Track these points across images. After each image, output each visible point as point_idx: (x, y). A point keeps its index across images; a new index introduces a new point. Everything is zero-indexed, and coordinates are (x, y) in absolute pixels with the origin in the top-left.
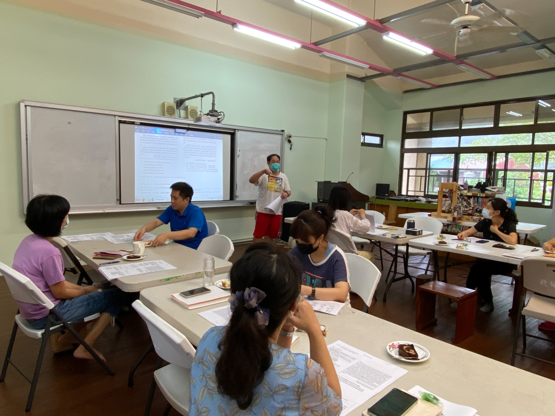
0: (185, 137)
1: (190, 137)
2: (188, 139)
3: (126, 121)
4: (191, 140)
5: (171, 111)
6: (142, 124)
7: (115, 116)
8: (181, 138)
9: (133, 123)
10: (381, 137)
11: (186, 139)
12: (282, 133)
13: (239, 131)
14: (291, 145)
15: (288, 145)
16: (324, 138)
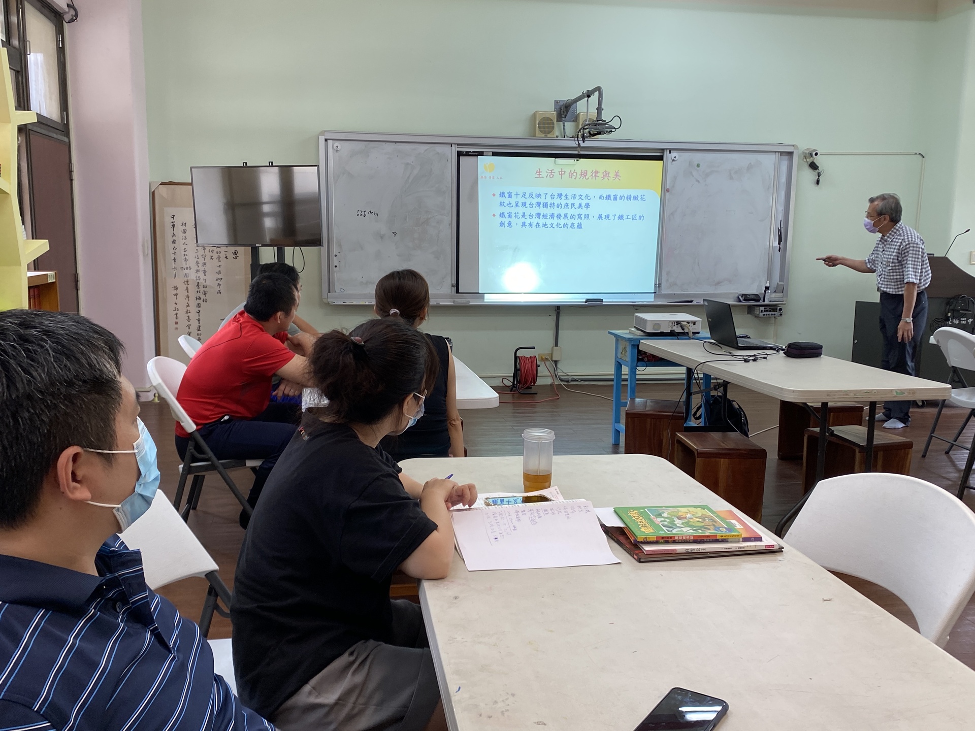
3: (470, 152)
5: (546, 126)
6: (495, 154)
7: (451, 144)
9: (481, 154)
14: (819, 175)
15: (810, 175)
16: (916, 154)
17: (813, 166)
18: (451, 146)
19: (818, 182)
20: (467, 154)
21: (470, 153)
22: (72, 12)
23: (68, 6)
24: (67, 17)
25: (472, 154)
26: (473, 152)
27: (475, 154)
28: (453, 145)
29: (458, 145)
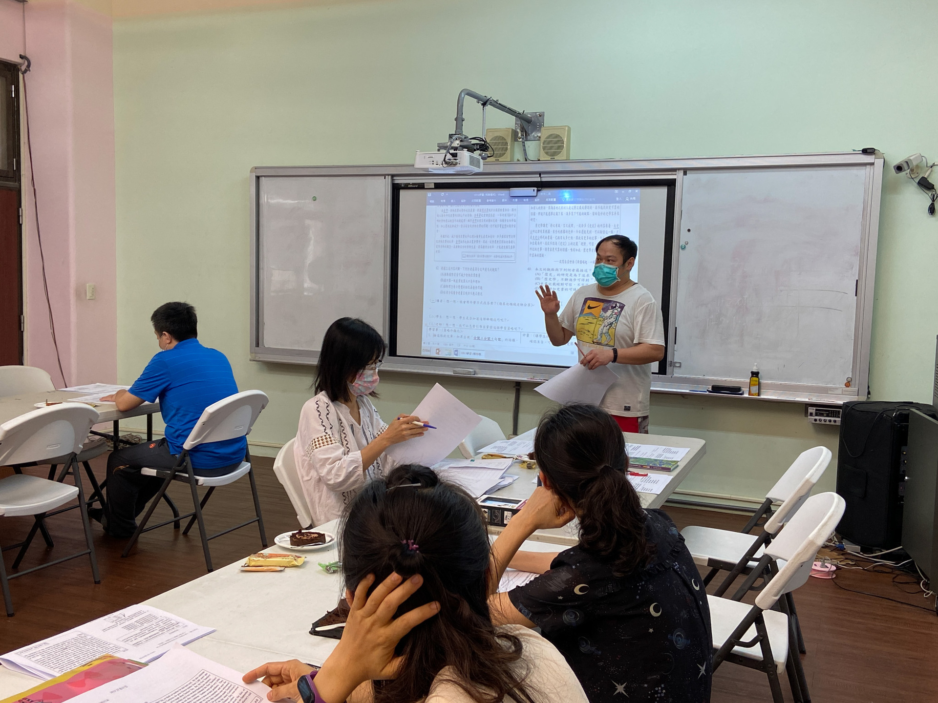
0: (533, 206)
1: (547, 206)
2: (541, 211)
3: (409, 184)
4: (551, 211)
5: (499, 149)
6: (438, 186)
7: (385, 175)
8: (524, 210)
9: (421, 187)
11: (537, 211)
13: (687, 172)
14: (934, 199)
15: (925, 198)
17: (926, 185)
18: (385, 178)
19: (932, 210)
20: (407, 187)
21: (409, 186)
22: (26, 63)
23: (21, 57)
25: (411, 186)
26: (413, 184)
27: (414, 186)
28: (387, 177)
29: (393, 176)
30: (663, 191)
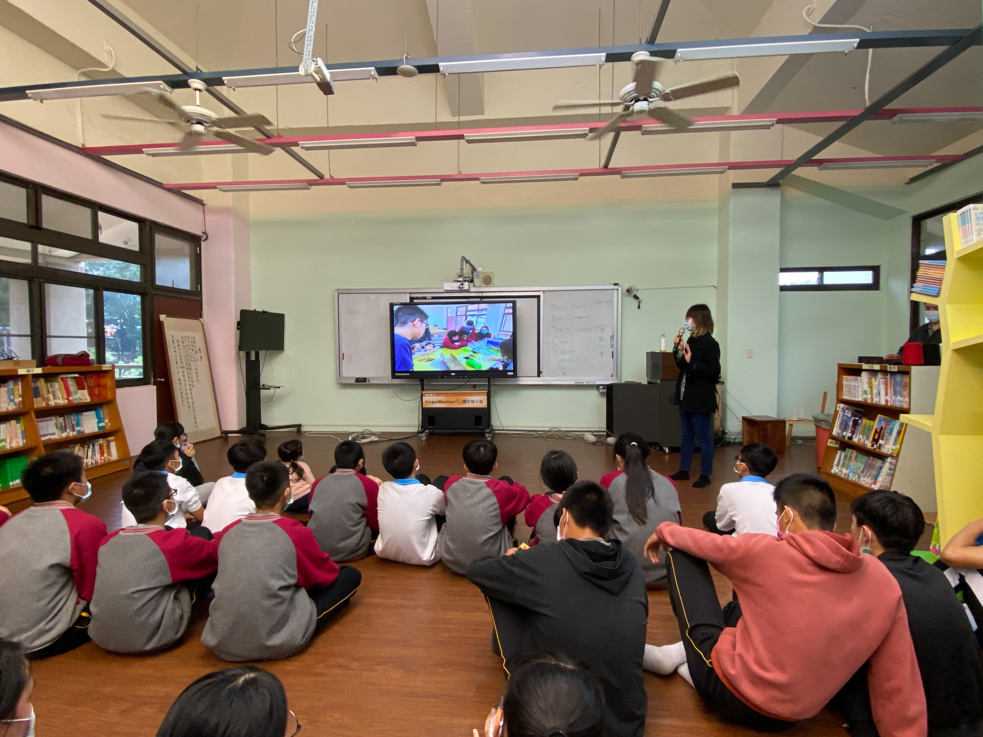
3: (419, 297)
7: (406, 293)
10: (876, 270)
12: (616, 287)
13: (545, 292)
14: (639, 303)
15: (636, 303)
16: (711, 286)
17: (636, 297)
19: (639, 307)
20: (417, 298)
22: (205, 236)
23: (203, 233)
24: (203, 239)
26: (421, 297)
29: (410, 293)
30: (536, 299)
